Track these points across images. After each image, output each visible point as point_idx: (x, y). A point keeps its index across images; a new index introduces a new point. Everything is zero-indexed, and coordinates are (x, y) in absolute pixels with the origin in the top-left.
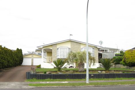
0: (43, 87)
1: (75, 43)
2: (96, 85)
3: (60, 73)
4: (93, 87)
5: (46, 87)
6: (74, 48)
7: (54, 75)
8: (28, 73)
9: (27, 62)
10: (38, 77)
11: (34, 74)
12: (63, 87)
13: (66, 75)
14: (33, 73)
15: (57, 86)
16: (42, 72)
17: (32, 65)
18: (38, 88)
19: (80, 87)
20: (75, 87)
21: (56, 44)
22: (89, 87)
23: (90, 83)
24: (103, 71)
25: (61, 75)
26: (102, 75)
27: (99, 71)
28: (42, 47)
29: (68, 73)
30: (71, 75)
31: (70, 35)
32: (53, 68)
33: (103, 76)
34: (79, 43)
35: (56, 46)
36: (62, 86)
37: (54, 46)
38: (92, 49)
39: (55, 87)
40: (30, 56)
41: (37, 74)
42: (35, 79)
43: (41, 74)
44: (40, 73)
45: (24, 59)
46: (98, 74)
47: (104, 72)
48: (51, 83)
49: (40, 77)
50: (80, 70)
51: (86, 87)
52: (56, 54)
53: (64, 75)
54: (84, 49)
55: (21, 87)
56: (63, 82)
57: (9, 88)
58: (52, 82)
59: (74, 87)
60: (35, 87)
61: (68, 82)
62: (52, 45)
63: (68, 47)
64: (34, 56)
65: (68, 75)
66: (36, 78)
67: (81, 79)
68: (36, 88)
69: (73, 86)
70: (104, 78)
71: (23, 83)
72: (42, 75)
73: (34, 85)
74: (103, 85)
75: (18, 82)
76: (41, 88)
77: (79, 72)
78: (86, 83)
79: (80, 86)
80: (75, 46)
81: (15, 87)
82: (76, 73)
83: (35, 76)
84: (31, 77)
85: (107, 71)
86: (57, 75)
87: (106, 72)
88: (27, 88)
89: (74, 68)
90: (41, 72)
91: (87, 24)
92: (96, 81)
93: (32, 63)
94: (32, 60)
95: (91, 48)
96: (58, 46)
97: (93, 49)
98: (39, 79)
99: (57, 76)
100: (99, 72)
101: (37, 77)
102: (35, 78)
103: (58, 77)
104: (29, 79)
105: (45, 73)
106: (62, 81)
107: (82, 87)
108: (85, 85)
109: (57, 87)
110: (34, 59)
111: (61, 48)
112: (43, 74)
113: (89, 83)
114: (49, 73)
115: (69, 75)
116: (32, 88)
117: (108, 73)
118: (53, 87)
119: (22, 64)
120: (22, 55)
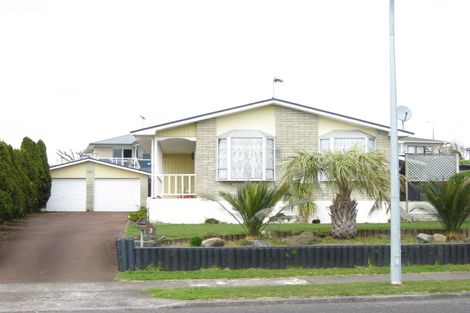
0: (218, 300)
1: (295, 117)
2: (437, 291)
3: (259, 244)
4: (426, 298)
5: (230, 301)
6: (290, 135)
7: (235, 250)
8: (127, 242)
9: (66, 197)
10: (167, 259)
11: (150, 250)
12: (303, 302)
13: (286, 250)
14: (144, 244)
15: (279, 299)
16: (181, 240)
17: (90, 211)
18: (198, 305)
19: (375, 300)
20: (354, 300)
21: (214, 119)
22: (411, 299)
23: (408, 285)
24: (436, 235)
25: (264, 250)
26: (436, 248)
27: (419, 231)
28: (152, 132)
29: (292, 242)
30: (306, 249)
31: (276, 80)
32: (203, 221)
33: (440, 254)
34: (312, 116)
35: (211, 126)
36: (296, 298)
37: (205, 127)
38: (367, 139)
39: (269, 303)
40: (81, 172)
41: (164, 246)
42: (154, 271)
43: (178, 246)
44: (171, 241)
45: (54, 183)
46: (421, 247)
47: (440, 239)
48: (235, 285)
49: (175, 260)
50: (338, 231)
51: (398, 299)
52: (211, 160)
53: (278, 250)
54: (332, 139)
55: (125, 304)
56: (287, 282)
57: (73, 309)
58: (236, 283)
59: (350, 300)
60: (184, 302)
61: (304, 282)
62: (196, 123)
63: (263, 133)
64: (99, 172)
65: (294, 252)
66: (159, 263)
67: (348, 266)
68: (192, 306)
69: (344, 297)
70: (443, 262)
71: (115, 287)
72: (187, 250)
73: (173, 296)
74: (464, 292)
75: (93, 285)
76: (213, 305)
77: (336, 237)
78: (389, 284)
79: (374, 296)
80: (296, 130)
81: (99, 305)
82: (325, 243)
83: (153, 257)
84: (138, 261)
85: (451, 235)
86: (250, 250)
87: (448, 239)
88: (151, 306)
89: (292, 221)
90: (176, 241)
91: (392, 34)
92: (416, 275)
93: (90, 200)
94: (90, 188)
95: (363, 136)
96: (221, 129)
97: (372, 139)
98: (171, 269)
99: (250, 256)
100: (424, 237)
101: (163, 260)
102: (156, 265)
103: (254, 258)
104: (128, 268)
105: (197, 242)
106: (277, 276)
107: (381, 300)
108: (393, 293)
109: (280, 302)
110: (99, 186)
111: (232, 135)
112: (187, 246)
113: (404, 283)
114: (217, 244)
115: (300, 250)
116: (176, 307)
117: (461, 242)
118: (262, 303)
119: (44, 205)
120: (46, 165)
